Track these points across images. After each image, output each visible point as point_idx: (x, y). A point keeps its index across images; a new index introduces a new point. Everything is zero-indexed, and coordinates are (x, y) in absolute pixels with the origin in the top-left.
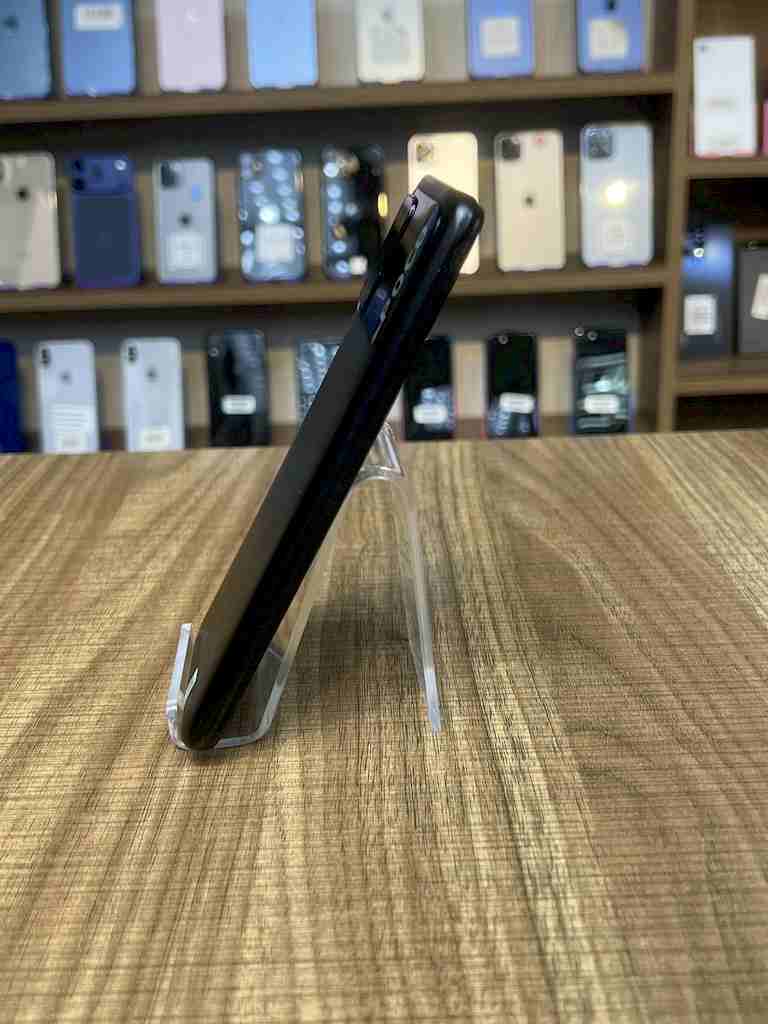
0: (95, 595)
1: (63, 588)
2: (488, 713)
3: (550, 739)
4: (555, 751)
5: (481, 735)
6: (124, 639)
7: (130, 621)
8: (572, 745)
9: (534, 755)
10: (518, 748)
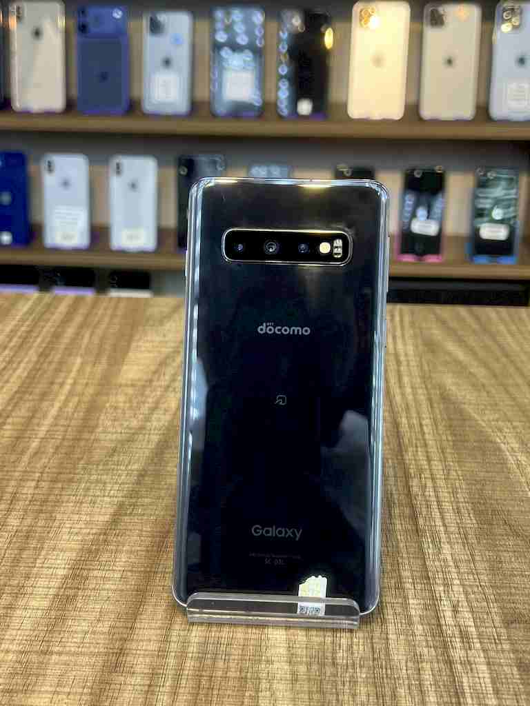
0: (113, 445)
1: (86, 436)
2: (439, 598)
3: (490, 629)
4: (496, 643)
5: (433, 621)
6: (137, 492)
7: (142, 474)
8: (509, 639)
9: (478, 645)
10: (465, 636)
